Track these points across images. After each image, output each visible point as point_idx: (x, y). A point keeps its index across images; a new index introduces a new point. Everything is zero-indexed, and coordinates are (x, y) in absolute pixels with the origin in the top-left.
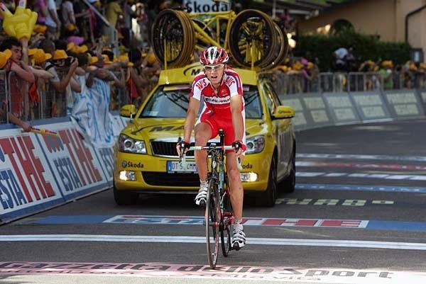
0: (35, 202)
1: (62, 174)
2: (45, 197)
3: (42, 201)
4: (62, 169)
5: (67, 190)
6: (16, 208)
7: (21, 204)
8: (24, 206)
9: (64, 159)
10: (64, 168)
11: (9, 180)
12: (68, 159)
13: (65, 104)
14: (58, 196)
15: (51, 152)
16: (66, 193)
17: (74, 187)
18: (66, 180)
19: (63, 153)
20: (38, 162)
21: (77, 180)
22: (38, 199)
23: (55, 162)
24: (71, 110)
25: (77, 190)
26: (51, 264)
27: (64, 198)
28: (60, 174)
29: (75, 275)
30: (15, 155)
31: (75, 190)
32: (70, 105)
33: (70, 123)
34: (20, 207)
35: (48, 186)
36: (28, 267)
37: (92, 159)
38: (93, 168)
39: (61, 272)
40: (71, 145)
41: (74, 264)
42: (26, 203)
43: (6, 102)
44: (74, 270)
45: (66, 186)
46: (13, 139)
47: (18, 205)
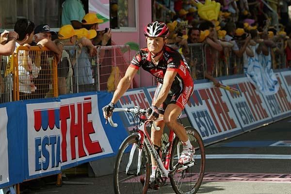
0: (223, 132)
1: (241, 113)
2: (230, 129)
3: (228, 131)
4: (241, 109)
5: (245, 124)
6: (210, 136)
7: (214, 133)
8: (216, 135)
9: (242, 103)
10: (243, 109)
11: (206, 117)
12: (245, 102)
13: (243, 65)
14: (239, 128)
15: (233, 98)
16: (244, 126)
17: (249, 122)
18: (244, 117)
19: (242, 99)
20: (225, 105)
21: (252, 117)
22: (225, 130)
23: (236, 104)
24: (246, 69)
25: (252, 124)
26: (235, 174)
27: (243, 129)
28: (240, 113)
29: (252, 182)
30: (209, 100)
31: (250, 124)
32: (246, 66)
33: (246, 78)
34: (213, 136)
35: (232, 121)
36: (220, 176)
37: (261, 102)
38: (262, 108)
39: (242, 180)
40: (247, 93)
41: (251, 175)
42: (217, 133)
43: (203, 65)
44: (251, 179)
45: (244, 121)
46: (208, 90)
47: (212, 134)
